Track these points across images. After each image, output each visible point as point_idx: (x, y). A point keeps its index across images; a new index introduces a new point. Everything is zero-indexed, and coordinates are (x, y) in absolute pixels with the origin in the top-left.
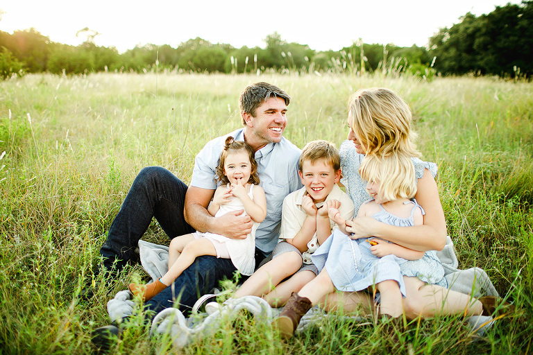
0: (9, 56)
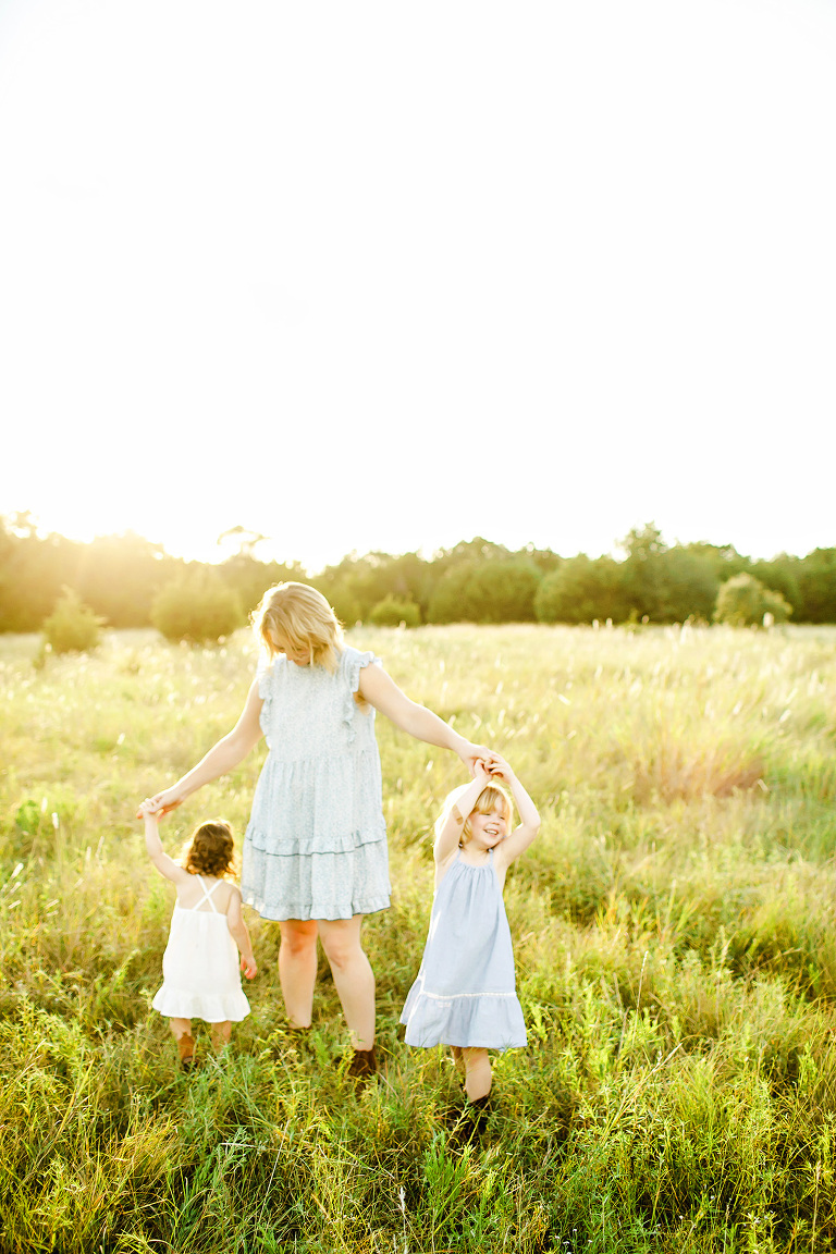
0: (76, 604)
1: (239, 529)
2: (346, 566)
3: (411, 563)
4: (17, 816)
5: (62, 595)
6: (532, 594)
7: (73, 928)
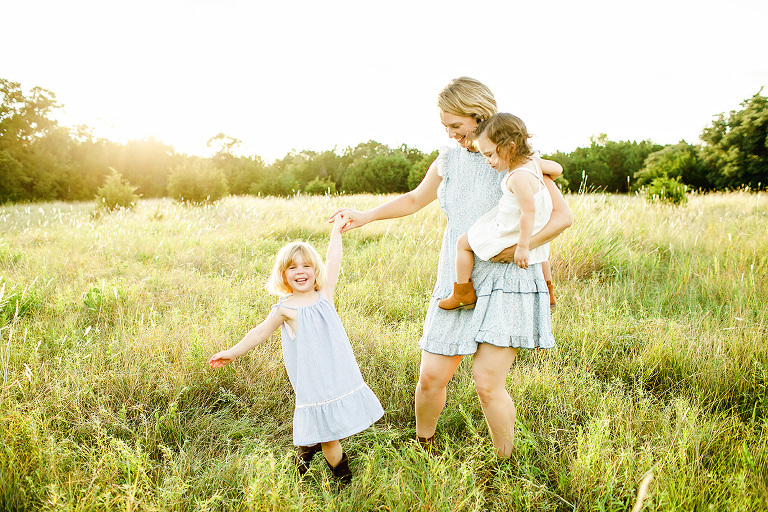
0: (119, 179)
1: (221, 136)
2: (288, 160)
3: (330, 156)
4: (86, 299)
5: (109, 173)
6: (406, 176)
7: (134, 373)
